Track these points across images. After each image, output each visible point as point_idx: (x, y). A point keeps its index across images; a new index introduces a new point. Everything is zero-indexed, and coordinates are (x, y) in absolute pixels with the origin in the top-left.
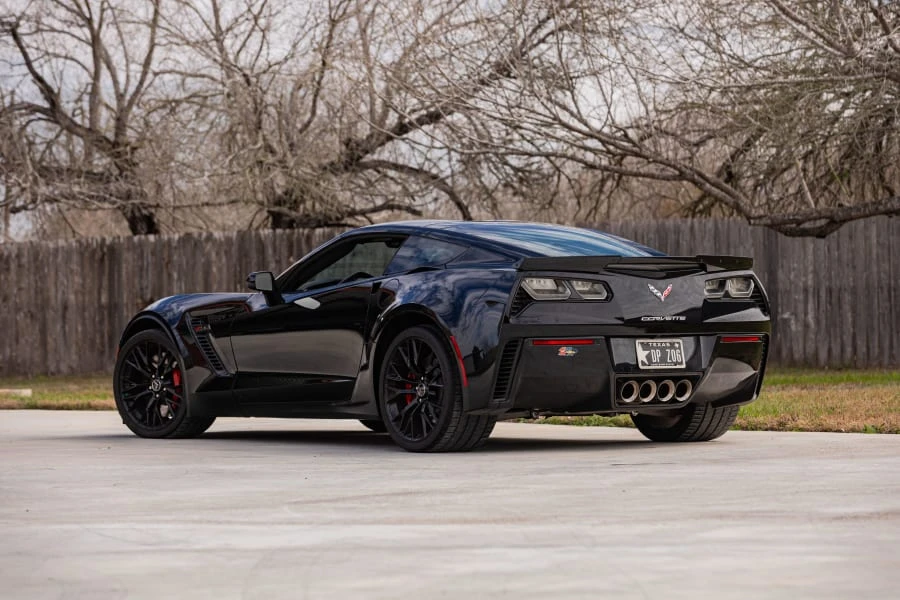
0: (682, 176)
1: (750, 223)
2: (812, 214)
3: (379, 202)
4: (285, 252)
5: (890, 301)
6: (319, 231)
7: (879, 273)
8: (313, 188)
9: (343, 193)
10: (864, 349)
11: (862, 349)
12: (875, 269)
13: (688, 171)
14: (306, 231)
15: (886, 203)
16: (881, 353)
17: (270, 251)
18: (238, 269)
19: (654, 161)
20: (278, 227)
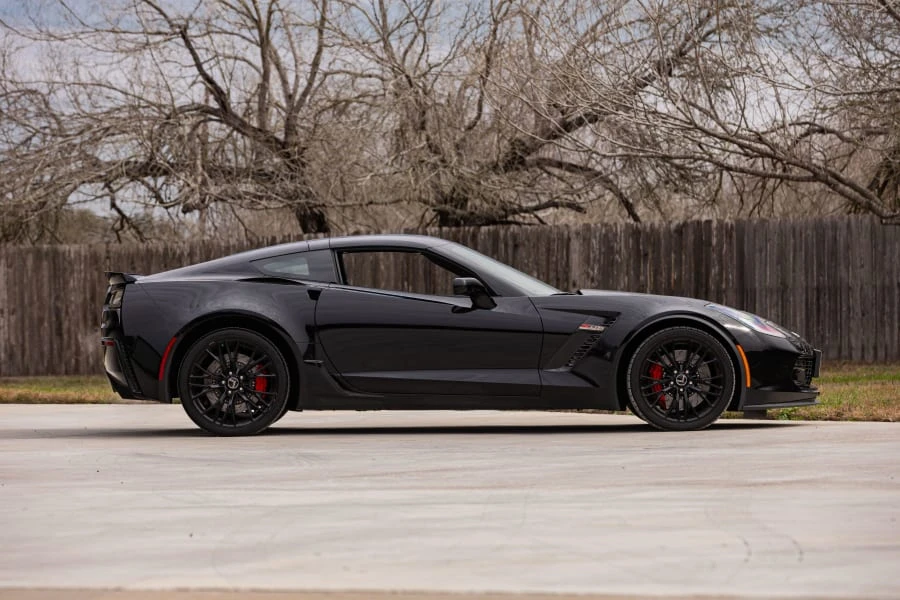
0: (816, 178)
1: (882, 223)
3: (544, 199)
6: (484, 229)
8: (474, 186)
9: (507, 190)
13: (822, 173)
14: (472, 229)
18: (405, 265)
19: (789, 163)
20: (445, 225)
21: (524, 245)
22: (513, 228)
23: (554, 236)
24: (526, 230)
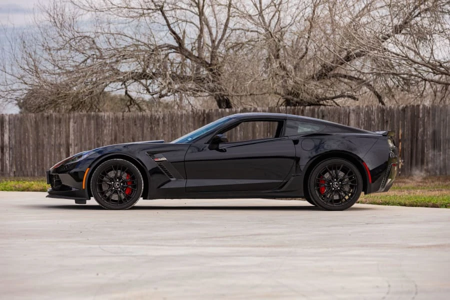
3: (338, 93)
6: (308, 108)
8: (302, 87)
9: (317, 89)
14: (301, 107)
20: (288, 105)
21: (327, 116)
22: (322, 107)
23: (342, 112)
24: (329, 108)
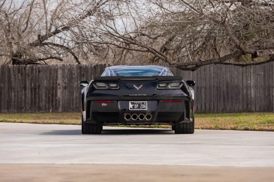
0: (148, 51)
1: (170, 66)
2: (190, 63)
3: (49, 56)
4: (17, 72)
5: (217, 91)
6: (28, 65)
7: (214, 82)
9: (38, 53)
10: (209, 107)
11: (208, 107)
12: (212, 81)
13: (151, 49)
14: (24, 65)
15: (214, 60)
16: (214, 108)
17: (12, 72)
19: (140, 46)
20: (15, 64)
21: (42, 71)
22: (38, 65)
23: (52, 68)
24: (43, 66)
